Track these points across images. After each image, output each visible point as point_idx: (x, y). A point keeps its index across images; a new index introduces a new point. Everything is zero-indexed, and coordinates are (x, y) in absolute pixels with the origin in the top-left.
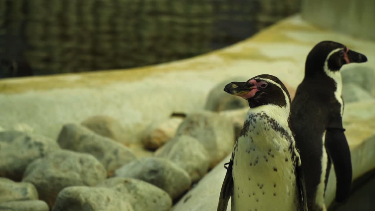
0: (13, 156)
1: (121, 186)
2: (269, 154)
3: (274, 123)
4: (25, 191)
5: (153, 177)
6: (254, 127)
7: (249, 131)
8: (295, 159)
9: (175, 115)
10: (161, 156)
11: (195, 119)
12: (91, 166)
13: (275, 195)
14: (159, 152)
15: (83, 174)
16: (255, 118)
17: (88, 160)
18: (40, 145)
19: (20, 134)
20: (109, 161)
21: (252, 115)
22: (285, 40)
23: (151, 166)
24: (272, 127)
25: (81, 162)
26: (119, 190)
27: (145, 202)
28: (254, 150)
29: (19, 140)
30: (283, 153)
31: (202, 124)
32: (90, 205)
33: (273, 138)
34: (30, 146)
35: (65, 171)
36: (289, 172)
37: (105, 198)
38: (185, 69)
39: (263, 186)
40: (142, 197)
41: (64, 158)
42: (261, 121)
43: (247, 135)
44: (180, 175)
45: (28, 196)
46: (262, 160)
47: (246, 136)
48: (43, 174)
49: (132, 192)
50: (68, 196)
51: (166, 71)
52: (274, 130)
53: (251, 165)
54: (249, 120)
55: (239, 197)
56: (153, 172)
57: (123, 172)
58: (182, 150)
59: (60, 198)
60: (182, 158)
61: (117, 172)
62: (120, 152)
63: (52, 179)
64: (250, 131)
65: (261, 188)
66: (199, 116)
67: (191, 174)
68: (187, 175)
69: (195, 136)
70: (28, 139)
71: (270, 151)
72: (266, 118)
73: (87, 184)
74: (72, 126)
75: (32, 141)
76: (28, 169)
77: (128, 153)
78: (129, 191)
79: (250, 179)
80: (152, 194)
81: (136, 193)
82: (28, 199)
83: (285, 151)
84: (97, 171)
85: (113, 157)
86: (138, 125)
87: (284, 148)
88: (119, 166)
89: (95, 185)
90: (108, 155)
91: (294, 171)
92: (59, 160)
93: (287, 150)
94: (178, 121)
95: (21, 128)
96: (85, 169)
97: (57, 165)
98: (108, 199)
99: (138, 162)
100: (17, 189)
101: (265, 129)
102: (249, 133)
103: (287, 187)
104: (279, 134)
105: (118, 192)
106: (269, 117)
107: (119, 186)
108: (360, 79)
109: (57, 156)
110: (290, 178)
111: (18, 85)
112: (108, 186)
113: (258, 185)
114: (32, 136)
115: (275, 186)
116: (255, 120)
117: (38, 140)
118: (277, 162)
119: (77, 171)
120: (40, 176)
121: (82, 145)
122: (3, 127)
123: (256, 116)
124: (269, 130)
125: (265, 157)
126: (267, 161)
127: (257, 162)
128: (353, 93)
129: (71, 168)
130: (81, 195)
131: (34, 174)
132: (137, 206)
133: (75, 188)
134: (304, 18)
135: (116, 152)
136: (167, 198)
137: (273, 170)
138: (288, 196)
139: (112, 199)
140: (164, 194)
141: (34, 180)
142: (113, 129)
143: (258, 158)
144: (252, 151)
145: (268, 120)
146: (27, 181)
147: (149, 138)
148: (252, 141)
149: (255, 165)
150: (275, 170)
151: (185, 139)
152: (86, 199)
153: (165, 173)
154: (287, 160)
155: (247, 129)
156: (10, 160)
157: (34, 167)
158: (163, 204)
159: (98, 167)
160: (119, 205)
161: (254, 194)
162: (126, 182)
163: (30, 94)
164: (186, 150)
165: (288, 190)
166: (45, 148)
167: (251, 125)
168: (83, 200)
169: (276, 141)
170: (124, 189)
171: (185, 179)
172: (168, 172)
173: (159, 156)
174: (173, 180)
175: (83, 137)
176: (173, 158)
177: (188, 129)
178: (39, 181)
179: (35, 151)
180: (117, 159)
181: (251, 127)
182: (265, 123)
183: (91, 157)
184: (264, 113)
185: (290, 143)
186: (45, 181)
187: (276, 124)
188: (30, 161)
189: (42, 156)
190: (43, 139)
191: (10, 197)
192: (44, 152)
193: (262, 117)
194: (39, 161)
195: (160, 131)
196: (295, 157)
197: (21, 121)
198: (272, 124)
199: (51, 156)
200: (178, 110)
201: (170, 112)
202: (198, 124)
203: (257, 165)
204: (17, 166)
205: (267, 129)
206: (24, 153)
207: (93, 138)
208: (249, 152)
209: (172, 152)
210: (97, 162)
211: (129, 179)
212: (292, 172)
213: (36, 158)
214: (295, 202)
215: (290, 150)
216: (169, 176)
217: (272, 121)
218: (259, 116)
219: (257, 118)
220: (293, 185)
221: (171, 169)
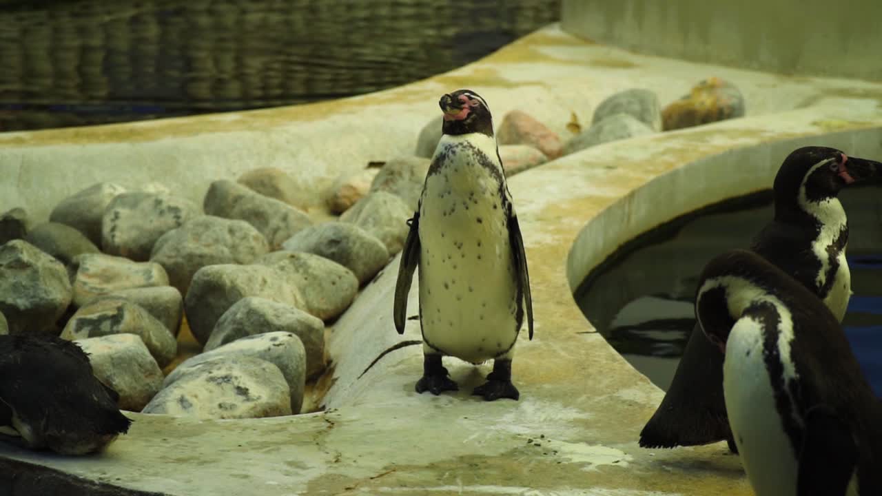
0: (138, 228)
1: (285, 262)
2: (470, 199)
3: (481, 157)
4: (148, 274)
5: (334, 250)
6: (452, 161)
7: (444, 167)
8: (506, 206)
9: (372, 165)
10: (349, 220)
11: (396, 168)
12: (245, 238)
13: (479, 258)
14: (345, 215)
15: (234, 247)
16: (455, 149)
17: (241, 229)
18: (175, 210)
19: (149, 196)
20: (276, 231)
21: (450, 145)
22: (534, 57)
23: (330, 234)
24: (479, 161)
25: (231, 231)
26: (282, 268)
27: (320, 285)
28: (449, 193)
29: (146, 205)
30: (490, 197)
31: (407, 175)
32: (238, 291)
33: (478, 177)
34: (162, 213)
35: (208, 246)
36: (499, 224)
37: (260, 279)
38: (391, 101)
39: (462, 244)
40: (315, 277)
41: (207, 226)
42: (463, 153)
43: (440, 173)
44: (372, 246)
45: (153, 280)
46: (460, 208)
47: (438, 174)
48: (178, 250)
49: (301, 270)
50: (206, 278)
51: (362, 104)
52: (480, 166)
53: (445, 214)
54: (444, 152)
55: (428, 264)
56: (334, 242)
57: (292, 245)
58: (377, 211)
59: (195, 282)
60: (376, 223)
61: (285, 244)
62: (291, 217)
63: (190, 257)
64: (446, 167)
65: (459, 248)
66: (402, 163)
67: (389, 245)
68: (383, 246)
69: (396, 192)
70: (158, 202)
71: (472, 194)
72: (471, 149)
73: (239, 262)
74: (223, 182)
75: (164, 206)
76: (157, 244)
77: (302, 219)
78: (297, 270)
79: (443, 236)
80: (330, 273)
81: (306, 272)
82: (152, 285)
83: (492, 195)
84: (253, 243)
85: (282, 225)
86: (322, 180)
87: (491, 190)
88: (288, 237)
89: (250, 263)
90: (275, 222)
91: (505, 223)
92: (201, 229)
93: (495, 193)
94: (375, 171)
95: (151, 188)
96: (237, 241)
97: (197, 237)
98: (265, 281)
99: (314, 230)
100: (137, 272)
101: (468, 164)
102: (443, 170)
103: (497, 247)
104: (487, 171)
105: (280, 272)
106: (475, 148)
107: (282, 263)
108: (637, 107)
109: (198, 225)
110: (501, 233)
111: (153, 130)
112: (267, 262)
113: (455, 244)
114: (164, 198)
115: (479, 245)
116: (454, 152)
117: (173, 204)
118: (481, 210)
119: (226, 245)
120: (173, 254)
121: (237, 210)
122: (126, 188)
123: (457, 146)
124: (473, 165)
125: (464, 203)
126: (467, 208)
127: (453, 210)
128: (625, 127)
129: (217, 241)
130: (225, 276)
131: (165, 252)
132: (309, 290)
133: (216, 267)
134: (563, 28)
135: (285, 218)
136: (351, 279)
137: (476, 221)
138: (498, 259)
139: (269, 280)
140: (347, 273)
141: (165, 260)
142: (283, 186)
143: (454, 205)
144: (446, 195)
145: (473, 151)
146: (155, 261)
147: (336, 197)
148: (447, 181)
149: (450, 214)
150: (479, 221)
151: (381, 196)
152: (232, 282)
153: (351, 244)
154: (495, 207)
155: (441, 163)
156: (134, 234)
157: (166, 241)
158: (346, 286)
159: (256, 238)
160: (280, 288)
161: (450, 258)
162: (292, 257)
163: (167, 142)
164: (383, 211)
165: (498, 251)
166: (183, 214)
167: (447, 159)
168: (228, 283)
169: (482, 182)
170: (291, 268)
171: (379, 251)
172: (354, 243)
173: (346, 221)
174: (362, 253)
175: (238, 199)
176: (364, 224)
177: (386, 182)
178: (172, 261)
179: (169, 219)
180: (287, 227)
181: (447, 161)
182: (468, 156)
183: (245, 225)
184: (468, 143)
185: (500, 184)
186: (180, 260)
187: (485, 158)
188: (162, 233)
189: (179, 225)
190: (179, 202)
191: (127, 283)
192: (181, 221)
193: (465, 147)
194: (173, 232)
195: (351, 188)
196: (507, 203)
197: (153, 179)
198: (478, 157)
199: (189, 225)
200: (378, 159)
201: (367, 161)
202: (400, 174)
203: (453, 214)
204: (144, 241)
205: (470, 164)
206: (154, 223)
207: (253, 198)
208: (442, 197)
209: (363, 215)
210: (254, 232)
211: (296, 254)
212: (503, 224)
213: (170, 228)
214: (509, 269)
215: (500, 194)
216: (356, 248)
217: (479, 153)
218: (460, 147)
219: (458, 150)
220: (506, 244)
221: (359, 238)
